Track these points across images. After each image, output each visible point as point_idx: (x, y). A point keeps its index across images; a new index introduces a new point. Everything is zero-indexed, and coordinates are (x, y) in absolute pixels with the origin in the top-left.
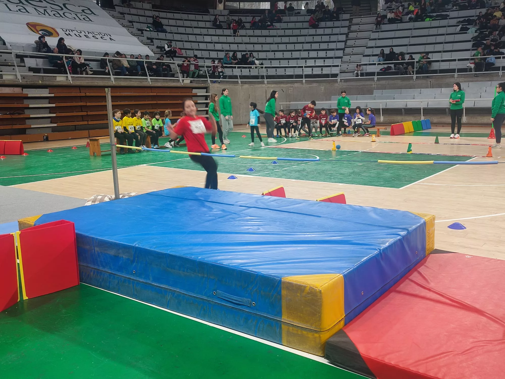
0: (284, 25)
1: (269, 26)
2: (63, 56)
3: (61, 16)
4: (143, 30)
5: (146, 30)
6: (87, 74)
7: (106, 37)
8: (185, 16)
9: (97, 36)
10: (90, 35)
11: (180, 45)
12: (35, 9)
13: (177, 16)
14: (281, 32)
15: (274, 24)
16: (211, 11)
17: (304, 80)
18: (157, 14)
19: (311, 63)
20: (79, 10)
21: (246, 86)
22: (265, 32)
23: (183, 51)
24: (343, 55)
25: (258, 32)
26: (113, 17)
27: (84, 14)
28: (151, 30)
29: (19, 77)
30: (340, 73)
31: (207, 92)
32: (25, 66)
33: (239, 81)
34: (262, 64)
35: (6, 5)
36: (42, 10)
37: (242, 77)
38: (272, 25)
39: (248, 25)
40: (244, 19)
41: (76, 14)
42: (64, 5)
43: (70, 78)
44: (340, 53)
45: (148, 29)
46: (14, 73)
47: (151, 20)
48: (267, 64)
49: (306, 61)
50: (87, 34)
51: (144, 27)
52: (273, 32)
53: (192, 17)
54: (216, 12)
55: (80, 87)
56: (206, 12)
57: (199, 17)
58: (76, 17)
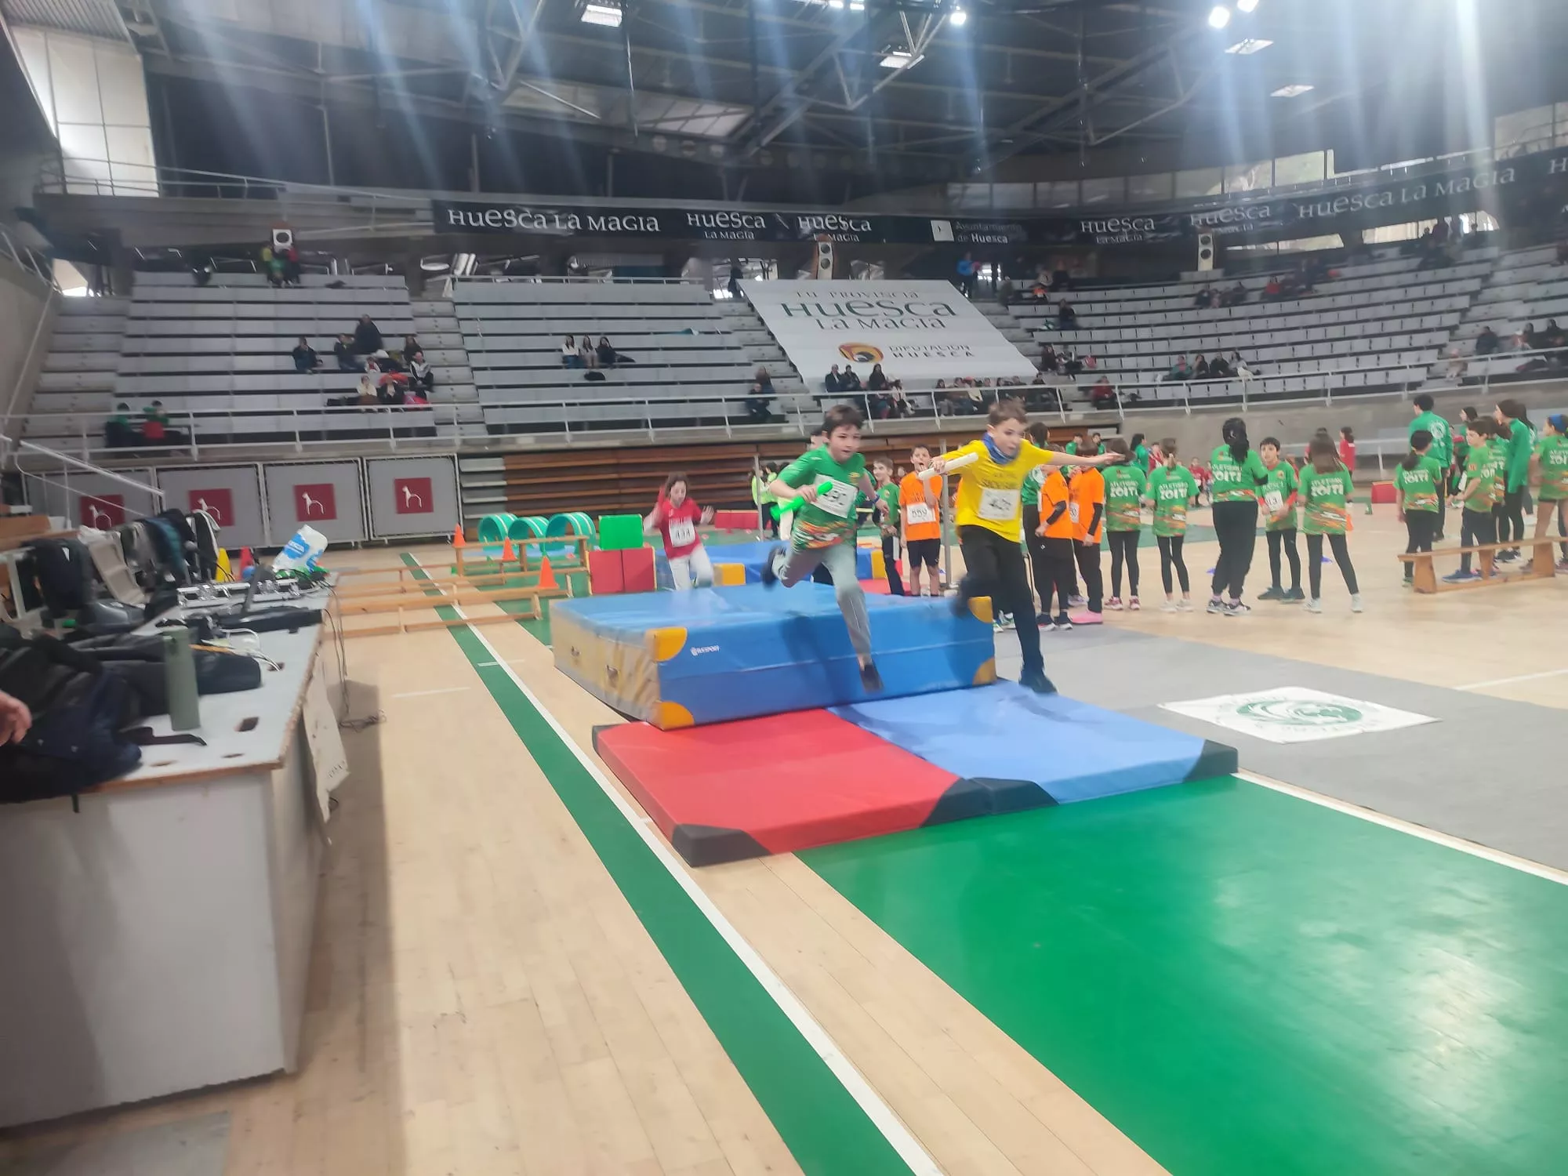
0: (1336, 287)
1: (1302, 291)
2: (864, 396)
3: (897, 326)
4: (1035, 330)
5: (1041, 330)
6: (908, 416)
7: (959, 352)
8: (1127, 293)
9: (944, 353)
10: (933, 353)
11: (1083, 350)
12: (859, 321)
13: (1112, 294)
14: (1325, 303)
15: (1316, 287)
16: (1186, 275)
17: (1328, 399)
18: (1070, 296)
19: (1368, 362)
20: (929, 310)
21: (1202, 418)
22: (1289, 306)
23: (1100, 361)
24: (1450, 340)
25: (1272, 308)
26: (986, 313)
27: (937, 316)
28: (1049, 328)
29: (802, 429)
30: (1428, 379)
31: (1118, 432)
32: (821, 412)
33: (1188, 409)
34: (1258, 373)
35: (818, 321)
36: (868, 321)
37: (1192, 402)
38: (1309, 289)
39: (1255, 296)
40: (1248, 283)
41: (921, 320)
42: (907, 307)
43: (872, 426)
44: (1442, 337)
45: (1045, 328)
46: (796, 424)
47: (1055, 310)
48: (1269, 371)
49: (1358, 360)
50: (929, 349)
51: (1039, 324)
52: (1306, 305)
53: (1141, 292)
54: (1196, 276)
55: (886, 437)
56: (1174, 279)
57: (1157, 291)
58: (921, 324)
